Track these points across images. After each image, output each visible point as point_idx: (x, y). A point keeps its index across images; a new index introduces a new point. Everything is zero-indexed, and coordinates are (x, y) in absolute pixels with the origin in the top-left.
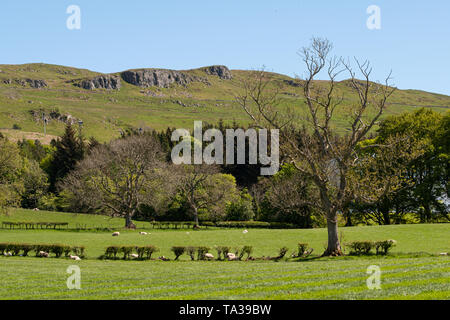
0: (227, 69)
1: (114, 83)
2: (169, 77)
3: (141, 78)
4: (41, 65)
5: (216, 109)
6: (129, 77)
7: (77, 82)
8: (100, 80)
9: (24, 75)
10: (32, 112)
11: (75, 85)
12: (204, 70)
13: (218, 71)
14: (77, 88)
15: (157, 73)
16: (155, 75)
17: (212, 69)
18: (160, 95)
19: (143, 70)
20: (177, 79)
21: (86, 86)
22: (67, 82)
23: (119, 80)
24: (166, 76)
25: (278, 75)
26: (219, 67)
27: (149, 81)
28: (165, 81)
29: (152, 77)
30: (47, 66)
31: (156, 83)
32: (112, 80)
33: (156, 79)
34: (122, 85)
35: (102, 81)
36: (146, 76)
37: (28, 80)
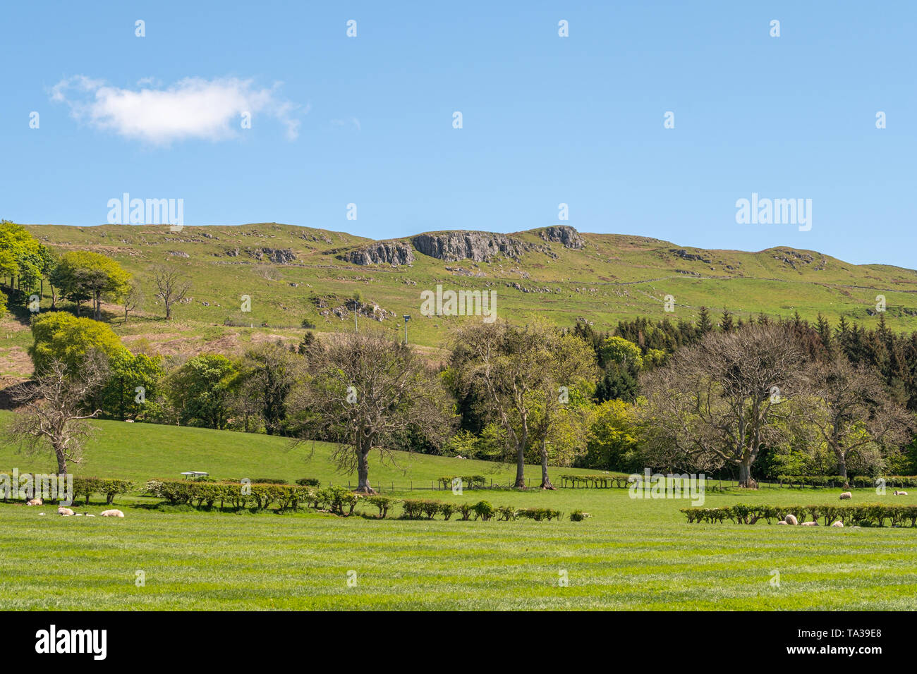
0: (574, 231)
1: (402, 255)
2: (491, 245)
3: (446, 247)
4: (274, 227)
5: (578, 297)
6: (427, 245)
7: (343, 254)
8: (380, 249)
9: (257, 243)
10: (316, 301)
11: (339, 258)
12: (539, 233)
13: (561, 235)
14: (343, 262)
15: (472, 238)
16: (467, 241)
17: (551, 232)
18: (479, 273)
19: (448, 233)
20: (502, 248)
21: (358, 260)
22: (326, 253)
23: (410, 249)
24: (485, 243)
25: (656, 241)
26: (562, 229)
27: (459, 251)
28: (484, 251)
29: (463, 245)
30: (282, 228)
31: (470, 255)
32: (399, 250)
33: (470, 248)
34: (416, 258)
35: (382, 251)
36: (454, 242)
37: (266, 251)
